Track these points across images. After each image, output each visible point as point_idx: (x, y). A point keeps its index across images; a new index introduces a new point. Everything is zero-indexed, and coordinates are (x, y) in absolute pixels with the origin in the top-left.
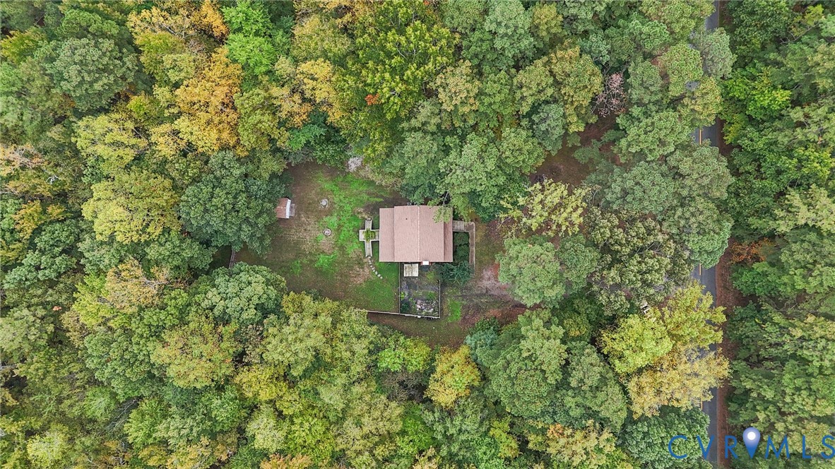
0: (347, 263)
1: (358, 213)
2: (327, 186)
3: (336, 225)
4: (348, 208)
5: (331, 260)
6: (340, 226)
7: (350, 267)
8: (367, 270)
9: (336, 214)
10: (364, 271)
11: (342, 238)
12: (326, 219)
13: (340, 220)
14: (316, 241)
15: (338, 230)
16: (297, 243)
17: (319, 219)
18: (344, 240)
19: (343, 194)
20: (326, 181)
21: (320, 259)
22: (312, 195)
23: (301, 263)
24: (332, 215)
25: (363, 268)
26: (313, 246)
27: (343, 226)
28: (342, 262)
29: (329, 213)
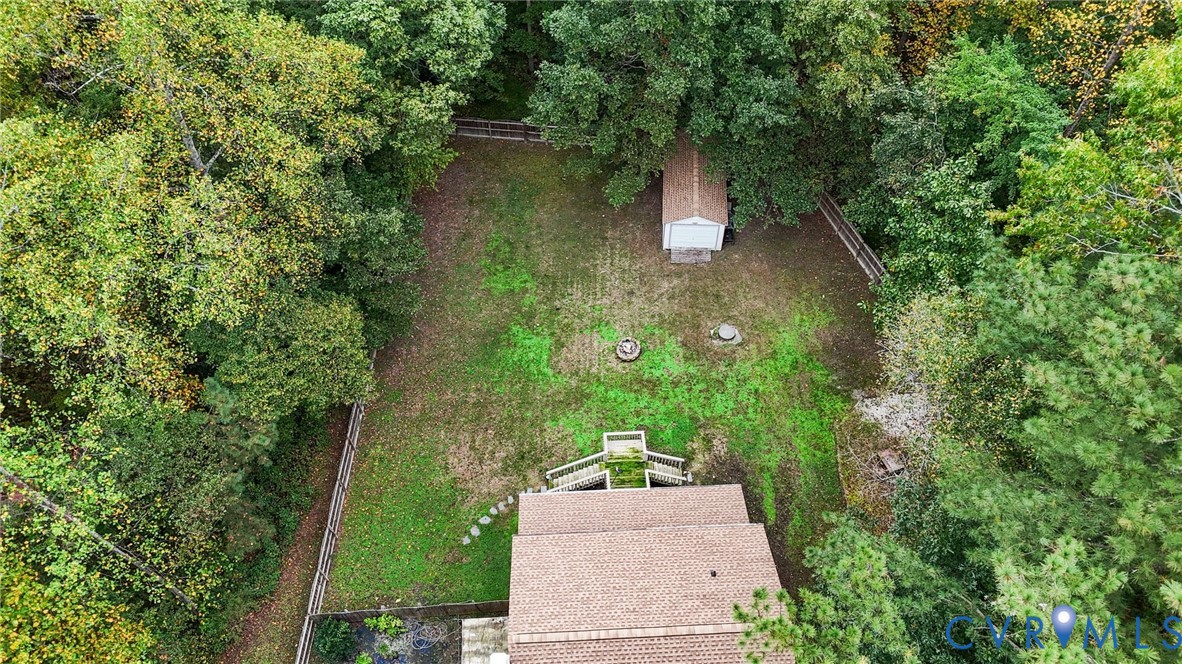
0: (523, 420)
1: (708, 440)
2: (788, 340)
3: (657, 373)
4: (721, 405)
5: (533, 368)
6: (653, 385)
7: (511, 429)
8: (497, 484)
9: (692, 370)
10: (494, 474)
11: (612, 394)
12: (673, 344)
13: (675, 384)
14: (598, 323)
15: (640, 381)
16: (587, 277)
17: (673, 325)
18: (605, 400)
19: (772, 385)
20: (803, 336)
21: (535, 340)
22: (750, 301)
23: (525, 291)
24: (687, 359)
25: (505, 471)
26: (580, 317)
27: (653, 395)
28: (525, 403)
29: (695, 349)
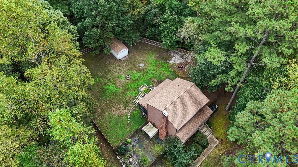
0: (120, 99)
1: (153, 81)
2: (151, 60)
3: (136, 78)
4: (150, 75)
5: (114, 91)
6: (137, 80)
7: (120, 101)
8: (126, 111)
9: (141, 74)
10: (124, 110)
11: (132, 85)
12: (134, 72)
13: (141, 77)
14: (119, 77)
15: (135, 80)
16: (110, 72)
17: (132, 69)
18: (132, 87)
19: (155, 68)
20: (153, 59)
21: (110, 86)
22: (140, 59)
23: (100, 80)
24: (139, 73)
25: (125, 108)
26: (115, 78)
27: (139, 81)
28: (118, 96)
29: (139, 70)
